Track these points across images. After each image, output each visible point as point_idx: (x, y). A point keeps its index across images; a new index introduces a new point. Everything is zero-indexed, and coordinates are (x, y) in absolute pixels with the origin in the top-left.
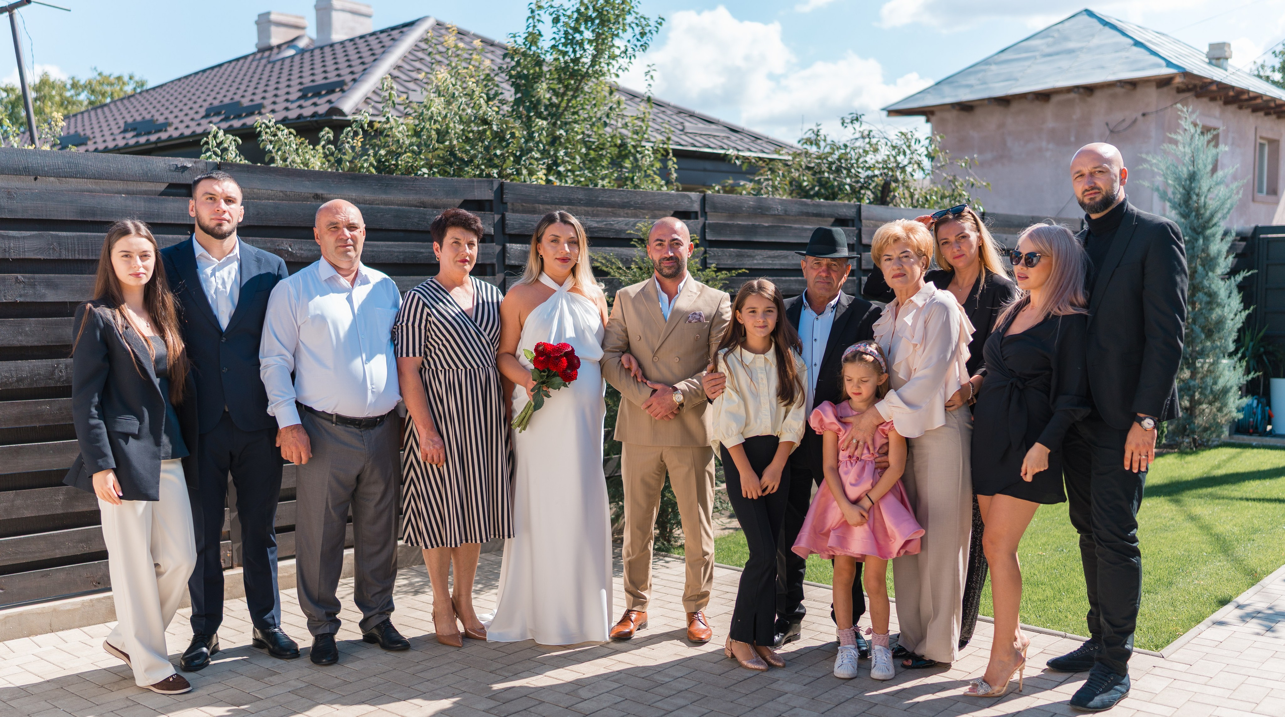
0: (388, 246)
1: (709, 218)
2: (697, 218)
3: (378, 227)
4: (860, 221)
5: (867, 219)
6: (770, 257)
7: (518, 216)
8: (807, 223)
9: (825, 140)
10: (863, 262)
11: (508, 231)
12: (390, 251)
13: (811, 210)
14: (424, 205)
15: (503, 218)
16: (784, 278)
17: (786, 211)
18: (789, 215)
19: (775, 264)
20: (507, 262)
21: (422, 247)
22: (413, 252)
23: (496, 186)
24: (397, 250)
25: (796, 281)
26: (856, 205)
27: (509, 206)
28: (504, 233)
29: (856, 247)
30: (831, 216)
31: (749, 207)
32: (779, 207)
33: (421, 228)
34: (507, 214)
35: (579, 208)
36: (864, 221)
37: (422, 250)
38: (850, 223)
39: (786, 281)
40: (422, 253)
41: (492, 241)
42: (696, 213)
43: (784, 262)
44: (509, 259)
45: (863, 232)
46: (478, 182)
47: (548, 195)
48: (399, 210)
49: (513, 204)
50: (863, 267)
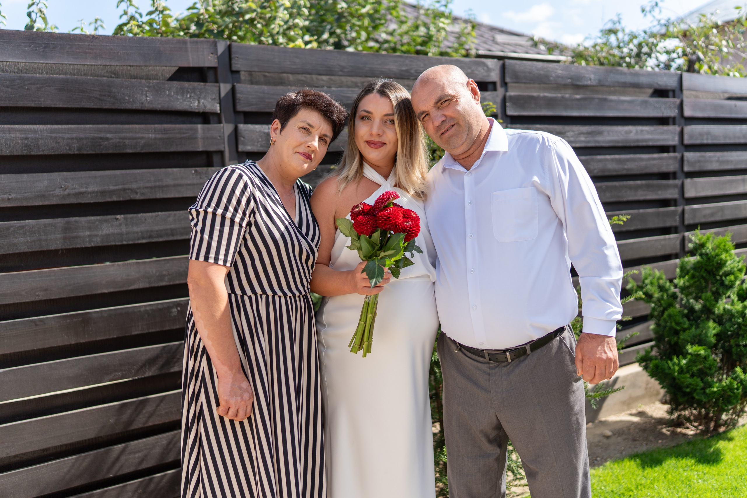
0: (52, 131)
1: (510, 89)
2: (495, 89)
3: (33, 105)
4: (681, 90)
5: (690, 90)
6: (582, 133)
7: (256, 87)
8: (624, 94)
9: (623, 30)
10: (686, 137)
11: (240, 108)
12: (55, 138)
13: (629, 79)
14: (116, 75)
15: (233, 90)
16: (599, 157)
17: (600, 81)
18: (602, 86)
19: (589, 142)
20: (241, 148)
21: (110, 132)
22: (93, 139)
23: (221, 47)
24: (67, 136)
25: (612, 160)
26: (677, 74)
27: (243, 76)
28: (236, 112)
29: (677, 120)
30: (649, 86)
31: (558, 77)
32: (592, 76)
33: (106, 105)
34: (238, 86)
35: (343, 79)
36: (685, 92)
37: (109, 136)
38: (671, 94)
39: (600, 161)
40: (107, 139)
41: (220, 122)
42: (494, 84)
43: (599, 138)
44: (244, 144)
45: (685, 104)
46: (191, 42)
47: (297, 60)
48: (67, 81)
49: (250, 73)
50: (687, 141)
